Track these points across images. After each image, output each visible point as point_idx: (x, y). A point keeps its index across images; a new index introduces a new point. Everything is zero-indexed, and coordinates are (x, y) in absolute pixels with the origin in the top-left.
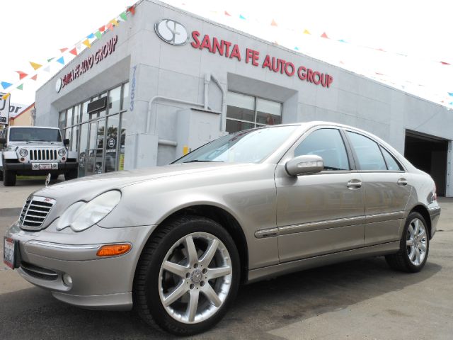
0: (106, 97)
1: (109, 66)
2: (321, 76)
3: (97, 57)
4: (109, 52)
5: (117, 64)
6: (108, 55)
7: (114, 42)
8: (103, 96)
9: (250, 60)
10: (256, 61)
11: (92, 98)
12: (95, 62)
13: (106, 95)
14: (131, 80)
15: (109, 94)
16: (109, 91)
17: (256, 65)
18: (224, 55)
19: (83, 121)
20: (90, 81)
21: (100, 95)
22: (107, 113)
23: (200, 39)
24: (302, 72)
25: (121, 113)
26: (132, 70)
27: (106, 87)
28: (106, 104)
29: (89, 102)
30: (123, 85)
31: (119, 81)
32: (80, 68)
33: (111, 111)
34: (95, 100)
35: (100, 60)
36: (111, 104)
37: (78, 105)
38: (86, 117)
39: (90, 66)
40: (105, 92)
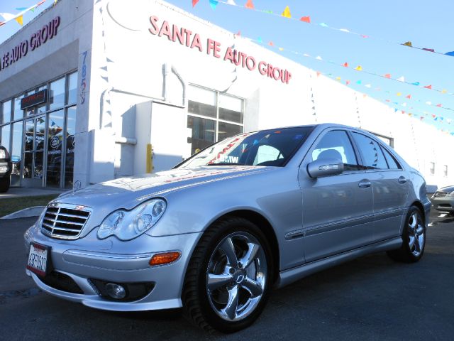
0: (46, 90)
1: (49, 53)
2: (280, 72)
3: (33, 42)
4: (49, 36)
5: (60, 49)
6: (48, 41)
7: (56, 25)
8: (41, 89)
9: (212, 51)
10: (218, 53)
11: (26, 92)
12: (30, 48)
13: (45, 87)
14: (80, 69)
15: (49, 87)
16: (50, 83)
17: (218, 57)
18: (185, 44)
19: (15, 119)
20: (25, 71)
21: (38, 88)
22: (48, 109)
23: (159, 25)
24: (262, 67)
25: (67, 108)
26: (81, 57)
27: (45, 79)
28: (46, 99)
29: (23, 97)
30: (68, 75)
31: (64, 71)
32: (9, 56)
33: (52, 107)
34: (29, 94)
35: (37, 45)
36: (52, 98)
37: (7, 100)
38: (19, 113)
39: (23, 54)
40: (44, 84)
